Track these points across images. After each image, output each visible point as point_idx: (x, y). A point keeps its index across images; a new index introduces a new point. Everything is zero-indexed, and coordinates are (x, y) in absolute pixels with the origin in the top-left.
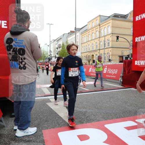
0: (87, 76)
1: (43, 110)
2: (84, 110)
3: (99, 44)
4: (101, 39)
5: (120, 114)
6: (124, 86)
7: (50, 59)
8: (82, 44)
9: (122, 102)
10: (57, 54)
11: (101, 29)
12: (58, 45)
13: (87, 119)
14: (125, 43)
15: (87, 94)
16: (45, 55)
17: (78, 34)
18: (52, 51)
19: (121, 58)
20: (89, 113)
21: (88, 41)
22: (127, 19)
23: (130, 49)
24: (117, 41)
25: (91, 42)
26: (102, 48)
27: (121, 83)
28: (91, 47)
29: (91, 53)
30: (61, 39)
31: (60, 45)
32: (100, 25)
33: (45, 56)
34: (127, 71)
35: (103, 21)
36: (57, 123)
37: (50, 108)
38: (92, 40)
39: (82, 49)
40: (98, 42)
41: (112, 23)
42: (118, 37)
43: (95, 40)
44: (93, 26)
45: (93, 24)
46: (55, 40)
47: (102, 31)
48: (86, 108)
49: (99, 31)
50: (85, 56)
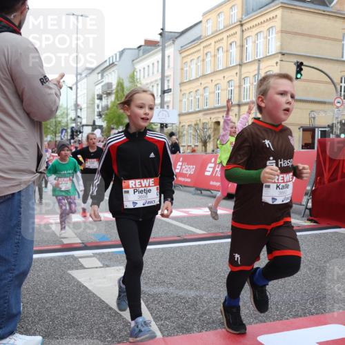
0: (197, 189)
1: (60, 292)
2: (192, 294)
3: (240, 86)
4: (244, 69)
5: (306, 303)
6: (315, 222)
7: (75, 133)
8: (182, 84)
9: (310, 269)
10: (100, 115)
11: (246, 39)
12: (102, 86)
13: (202, 319)
14: (322, 87)
15: (199, 245)
16: (59, 119)
17: (170, 51)
18: (84, 106)
19: (309, 134)
20: (209, 302)
21: (204, 76)
22: (330, 10)
23: (338, 105)
24: (297, 78)
25: (214, 78)
26: (248, 100)
27: (308, 211)
28: (212, 95)
29: (213, 116)
30: (112, 65)
31: (109, 85)
32: (242, 25)
33: (60, 122)
34: (326, 176)
35: (253, 11)
36: (106, 332)
37: (80, 285)
38: (215, 73)
39: (181, 101)
40: (236, 79)
41: (282, 19)
42: (300, 67)
43: (227, 74)
44: (221, 27)
45: (222, 18)
46: (93, 70)
47: (249, 46)
48: (197, 288)
49: (238, 43)
50: (193, 124)
